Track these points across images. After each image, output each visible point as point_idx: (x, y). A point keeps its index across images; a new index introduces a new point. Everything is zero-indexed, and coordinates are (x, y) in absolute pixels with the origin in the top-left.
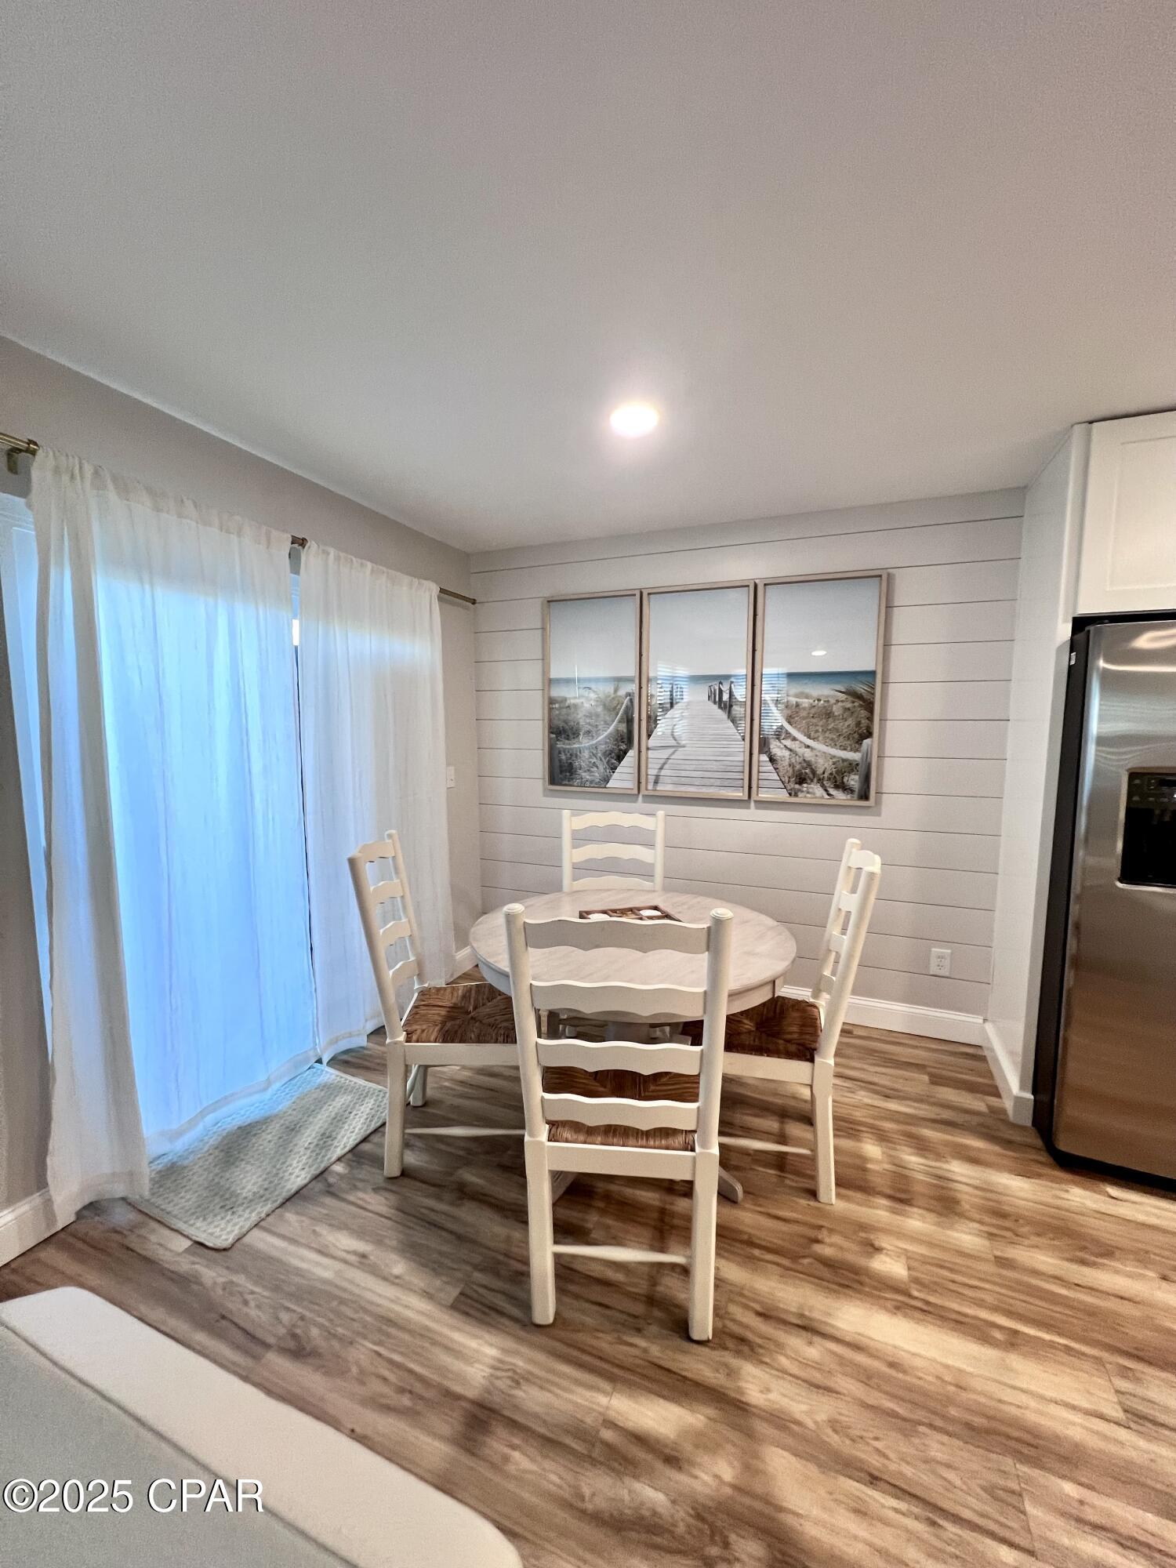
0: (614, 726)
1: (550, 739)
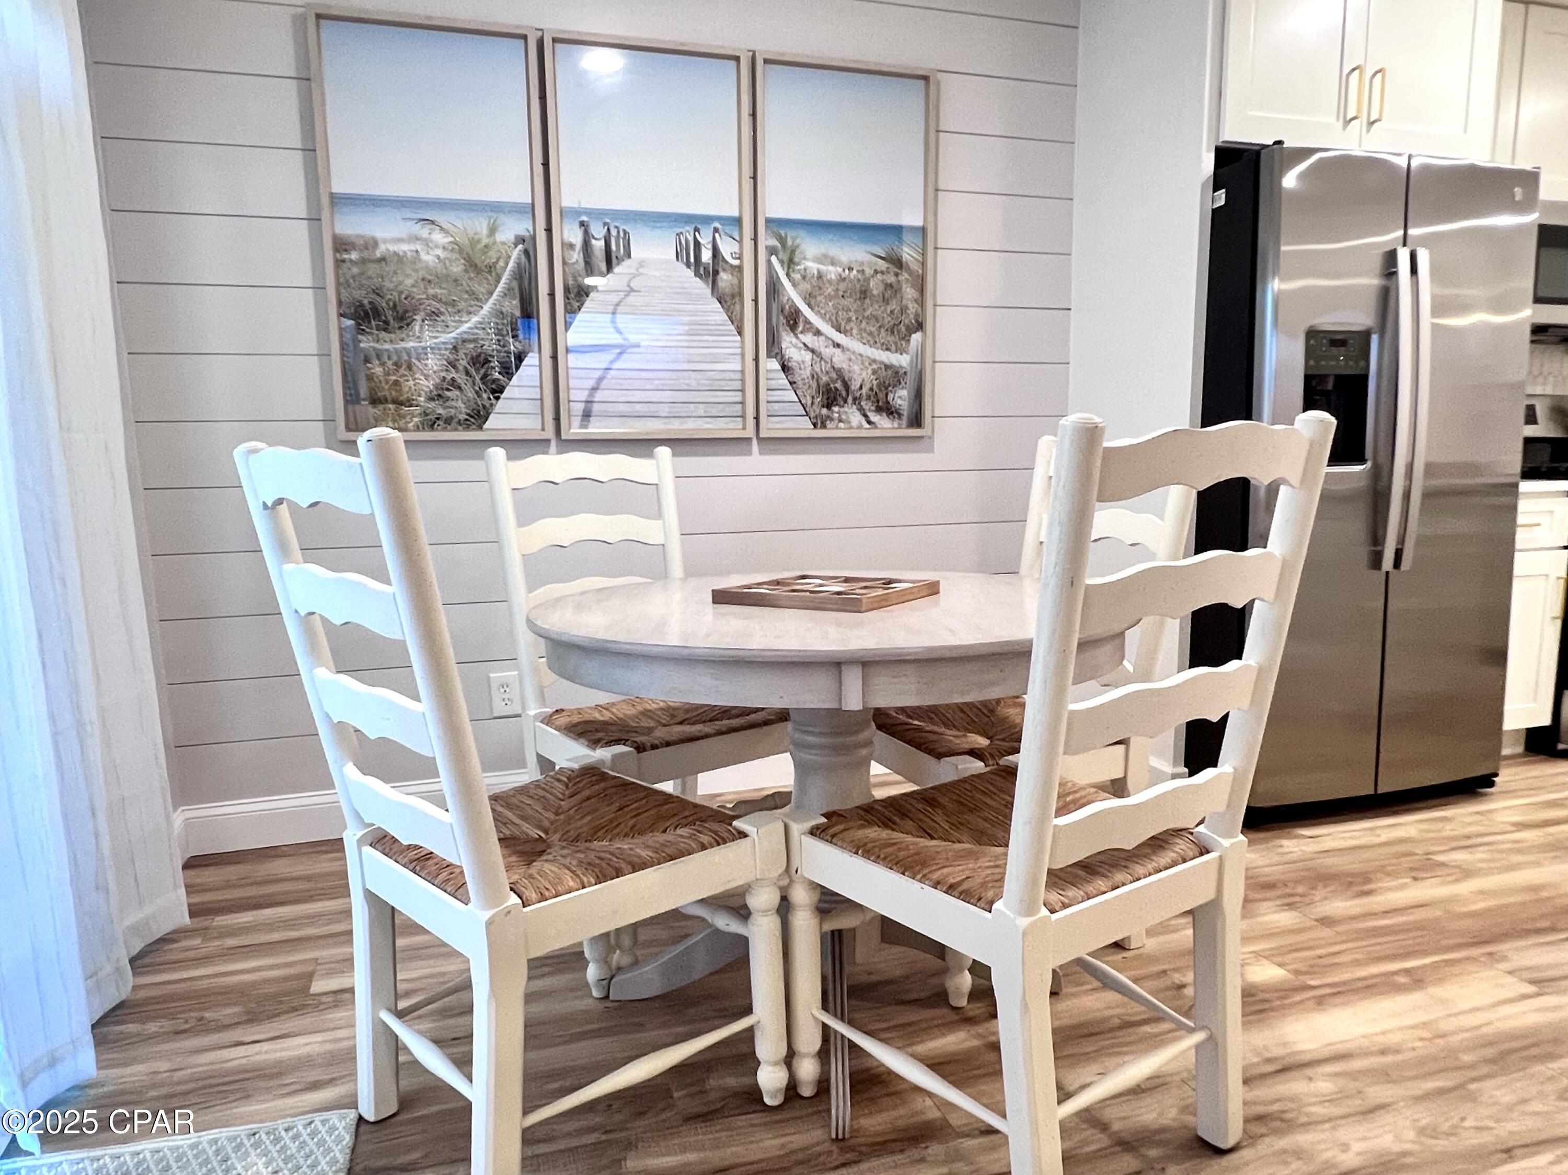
0: (493, 304)
1: (343, 329)
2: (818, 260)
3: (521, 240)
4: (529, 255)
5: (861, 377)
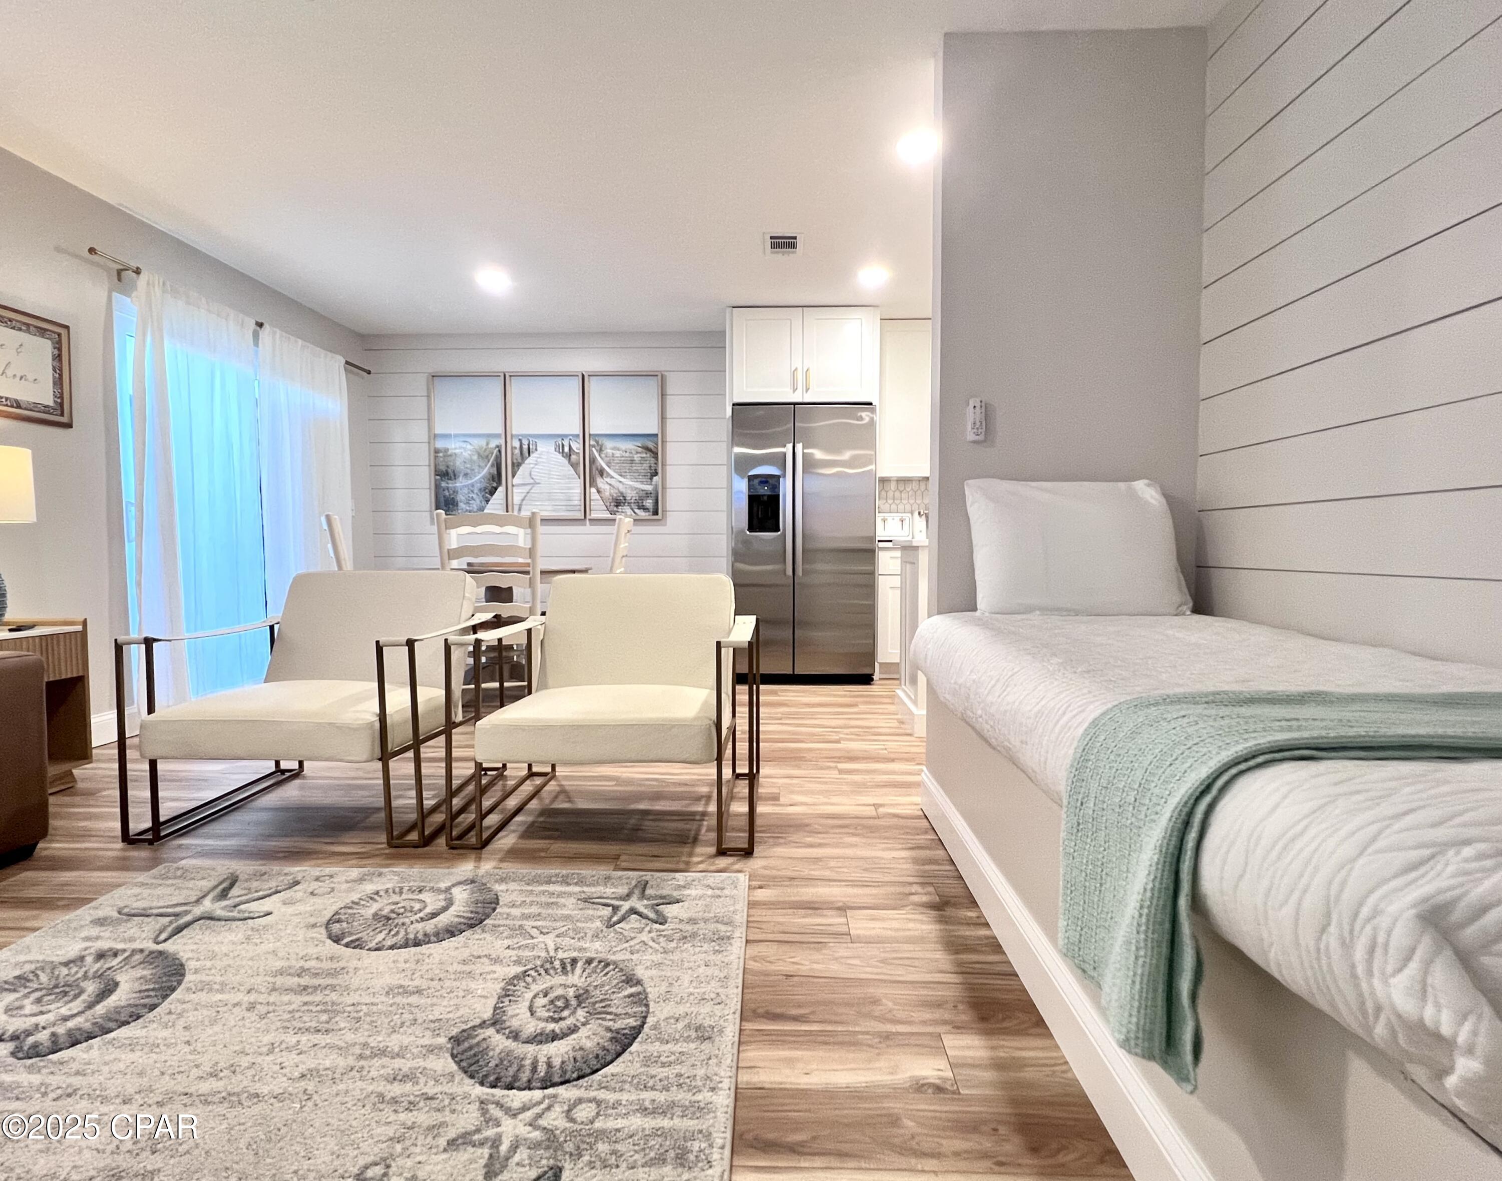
0: (487, 469)
1: (436, 480)
2: (613, 449)
3: (497, 446)
4: (500, 451)
5: (631, 495)
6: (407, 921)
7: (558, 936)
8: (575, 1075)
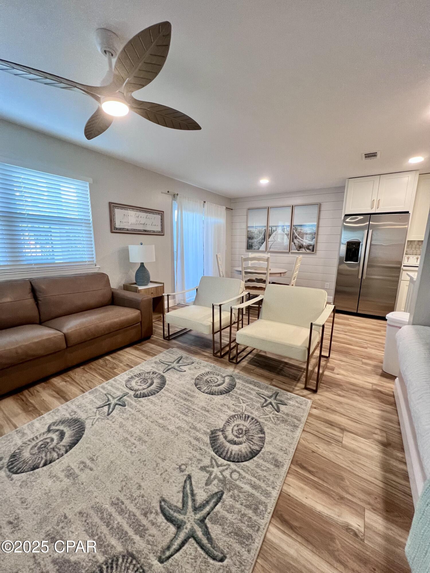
0: (262, 236)
1: (247, 240)
2: (300, 230)
4: (265, 231)
5: (305, 245)
6: (212, 385)
7: (247, 405)
8: (236, 461)
